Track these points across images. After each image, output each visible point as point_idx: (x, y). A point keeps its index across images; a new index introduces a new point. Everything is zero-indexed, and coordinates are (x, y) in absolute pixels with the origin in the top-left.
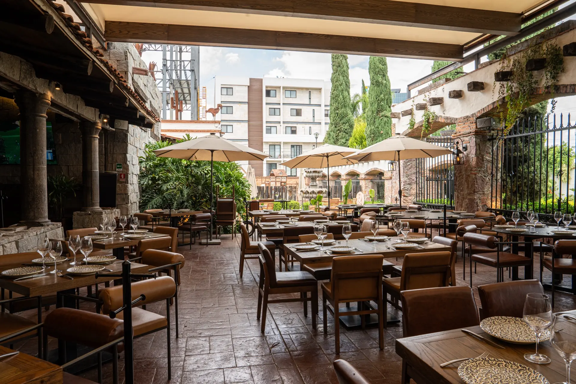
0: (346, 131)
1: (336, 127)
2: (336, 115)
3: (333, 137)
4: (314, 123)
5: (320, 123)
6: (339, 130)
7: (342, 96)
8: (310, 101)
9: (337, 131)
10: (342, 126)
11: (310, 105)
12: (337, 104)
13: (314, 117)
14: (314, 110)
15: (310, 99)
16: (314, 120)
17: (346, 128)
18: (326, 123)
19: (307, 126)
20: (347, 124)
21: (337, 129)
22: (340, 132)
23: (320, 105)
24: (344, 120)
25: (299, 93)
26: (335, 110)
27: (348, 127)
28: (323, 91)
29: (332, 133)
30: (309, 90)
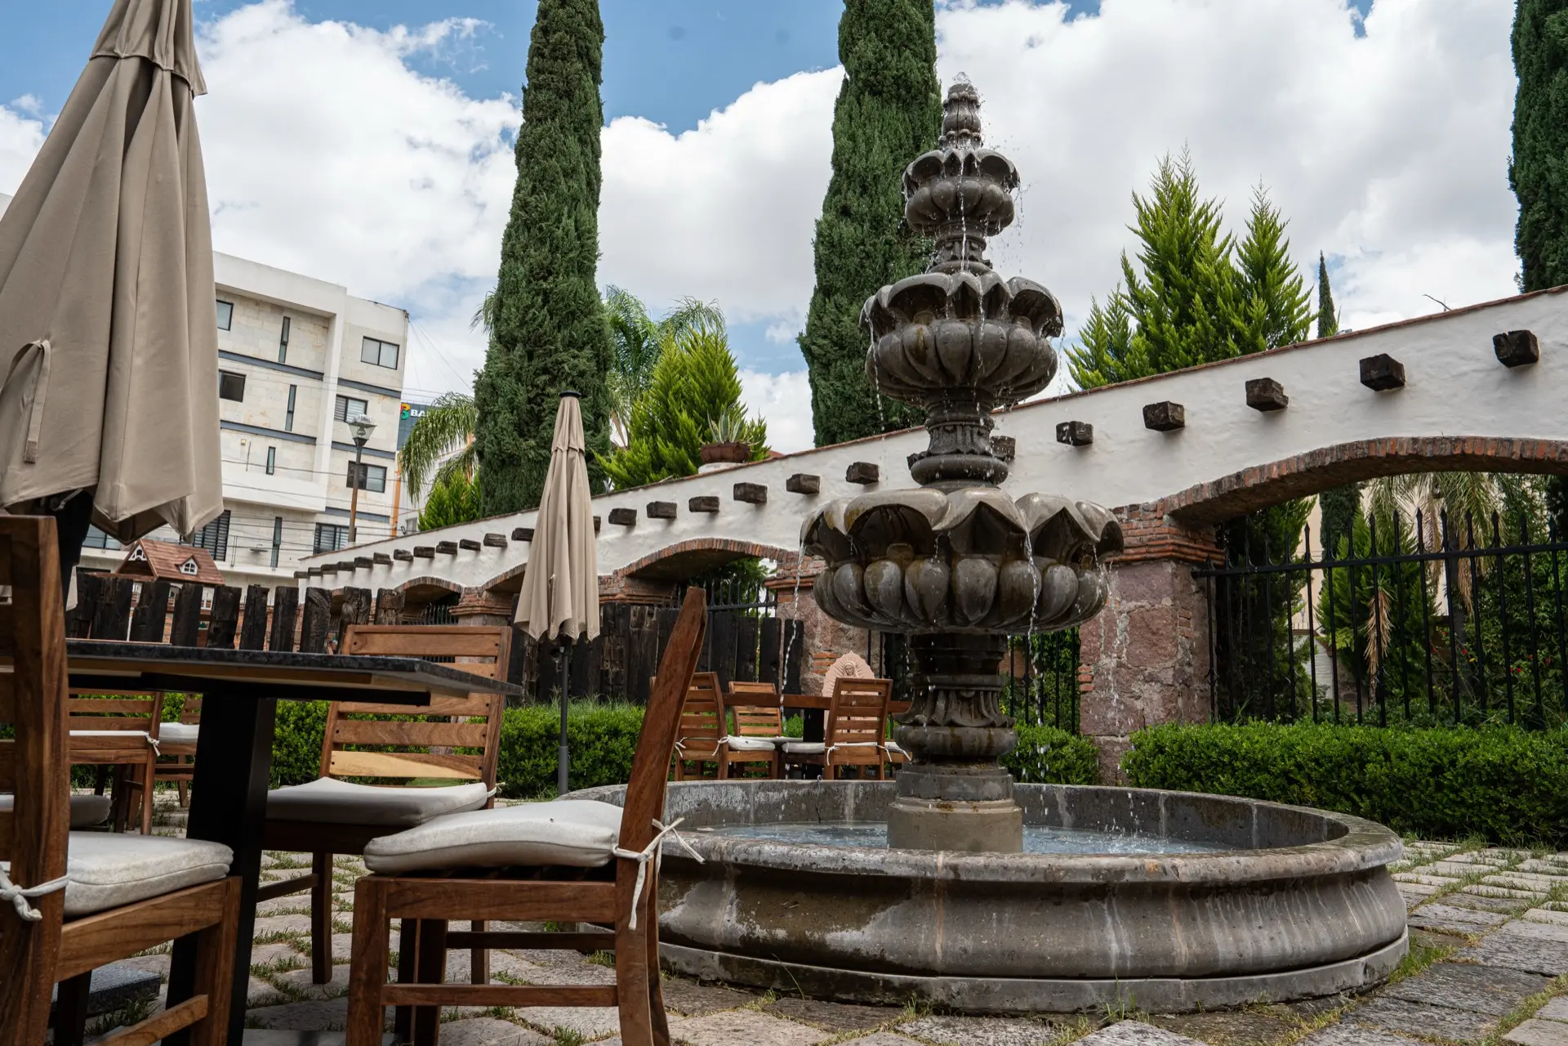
0: (582, 381)
1: (530, 356)
2: (540, 299)
3: (511, 401)
4: (288, 435)
5: (312, 440)
6: (545, 371)
7: (571, 222)
8: (283, 354)
9: (537, 375)
10: (564, 356)
11: (281, 366)
12: (546, 249)
13: (291, 412)
14: (293, 387)
15: (284, 344)
16: (290, 423)
17: (582, 367)
18: (336, 445)
19: (260, 445)
20: (588, 352)
21: (537, 363)
22: (552, 382)
23: (319, 376)
24: (578, 329)
25: (242, 317)
26: (533, 275)
27: (593, 364)
28: (338, 326)
29: (508, 385)
30: (287, 314)
